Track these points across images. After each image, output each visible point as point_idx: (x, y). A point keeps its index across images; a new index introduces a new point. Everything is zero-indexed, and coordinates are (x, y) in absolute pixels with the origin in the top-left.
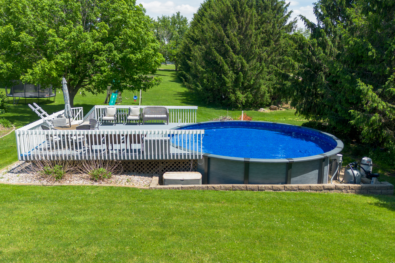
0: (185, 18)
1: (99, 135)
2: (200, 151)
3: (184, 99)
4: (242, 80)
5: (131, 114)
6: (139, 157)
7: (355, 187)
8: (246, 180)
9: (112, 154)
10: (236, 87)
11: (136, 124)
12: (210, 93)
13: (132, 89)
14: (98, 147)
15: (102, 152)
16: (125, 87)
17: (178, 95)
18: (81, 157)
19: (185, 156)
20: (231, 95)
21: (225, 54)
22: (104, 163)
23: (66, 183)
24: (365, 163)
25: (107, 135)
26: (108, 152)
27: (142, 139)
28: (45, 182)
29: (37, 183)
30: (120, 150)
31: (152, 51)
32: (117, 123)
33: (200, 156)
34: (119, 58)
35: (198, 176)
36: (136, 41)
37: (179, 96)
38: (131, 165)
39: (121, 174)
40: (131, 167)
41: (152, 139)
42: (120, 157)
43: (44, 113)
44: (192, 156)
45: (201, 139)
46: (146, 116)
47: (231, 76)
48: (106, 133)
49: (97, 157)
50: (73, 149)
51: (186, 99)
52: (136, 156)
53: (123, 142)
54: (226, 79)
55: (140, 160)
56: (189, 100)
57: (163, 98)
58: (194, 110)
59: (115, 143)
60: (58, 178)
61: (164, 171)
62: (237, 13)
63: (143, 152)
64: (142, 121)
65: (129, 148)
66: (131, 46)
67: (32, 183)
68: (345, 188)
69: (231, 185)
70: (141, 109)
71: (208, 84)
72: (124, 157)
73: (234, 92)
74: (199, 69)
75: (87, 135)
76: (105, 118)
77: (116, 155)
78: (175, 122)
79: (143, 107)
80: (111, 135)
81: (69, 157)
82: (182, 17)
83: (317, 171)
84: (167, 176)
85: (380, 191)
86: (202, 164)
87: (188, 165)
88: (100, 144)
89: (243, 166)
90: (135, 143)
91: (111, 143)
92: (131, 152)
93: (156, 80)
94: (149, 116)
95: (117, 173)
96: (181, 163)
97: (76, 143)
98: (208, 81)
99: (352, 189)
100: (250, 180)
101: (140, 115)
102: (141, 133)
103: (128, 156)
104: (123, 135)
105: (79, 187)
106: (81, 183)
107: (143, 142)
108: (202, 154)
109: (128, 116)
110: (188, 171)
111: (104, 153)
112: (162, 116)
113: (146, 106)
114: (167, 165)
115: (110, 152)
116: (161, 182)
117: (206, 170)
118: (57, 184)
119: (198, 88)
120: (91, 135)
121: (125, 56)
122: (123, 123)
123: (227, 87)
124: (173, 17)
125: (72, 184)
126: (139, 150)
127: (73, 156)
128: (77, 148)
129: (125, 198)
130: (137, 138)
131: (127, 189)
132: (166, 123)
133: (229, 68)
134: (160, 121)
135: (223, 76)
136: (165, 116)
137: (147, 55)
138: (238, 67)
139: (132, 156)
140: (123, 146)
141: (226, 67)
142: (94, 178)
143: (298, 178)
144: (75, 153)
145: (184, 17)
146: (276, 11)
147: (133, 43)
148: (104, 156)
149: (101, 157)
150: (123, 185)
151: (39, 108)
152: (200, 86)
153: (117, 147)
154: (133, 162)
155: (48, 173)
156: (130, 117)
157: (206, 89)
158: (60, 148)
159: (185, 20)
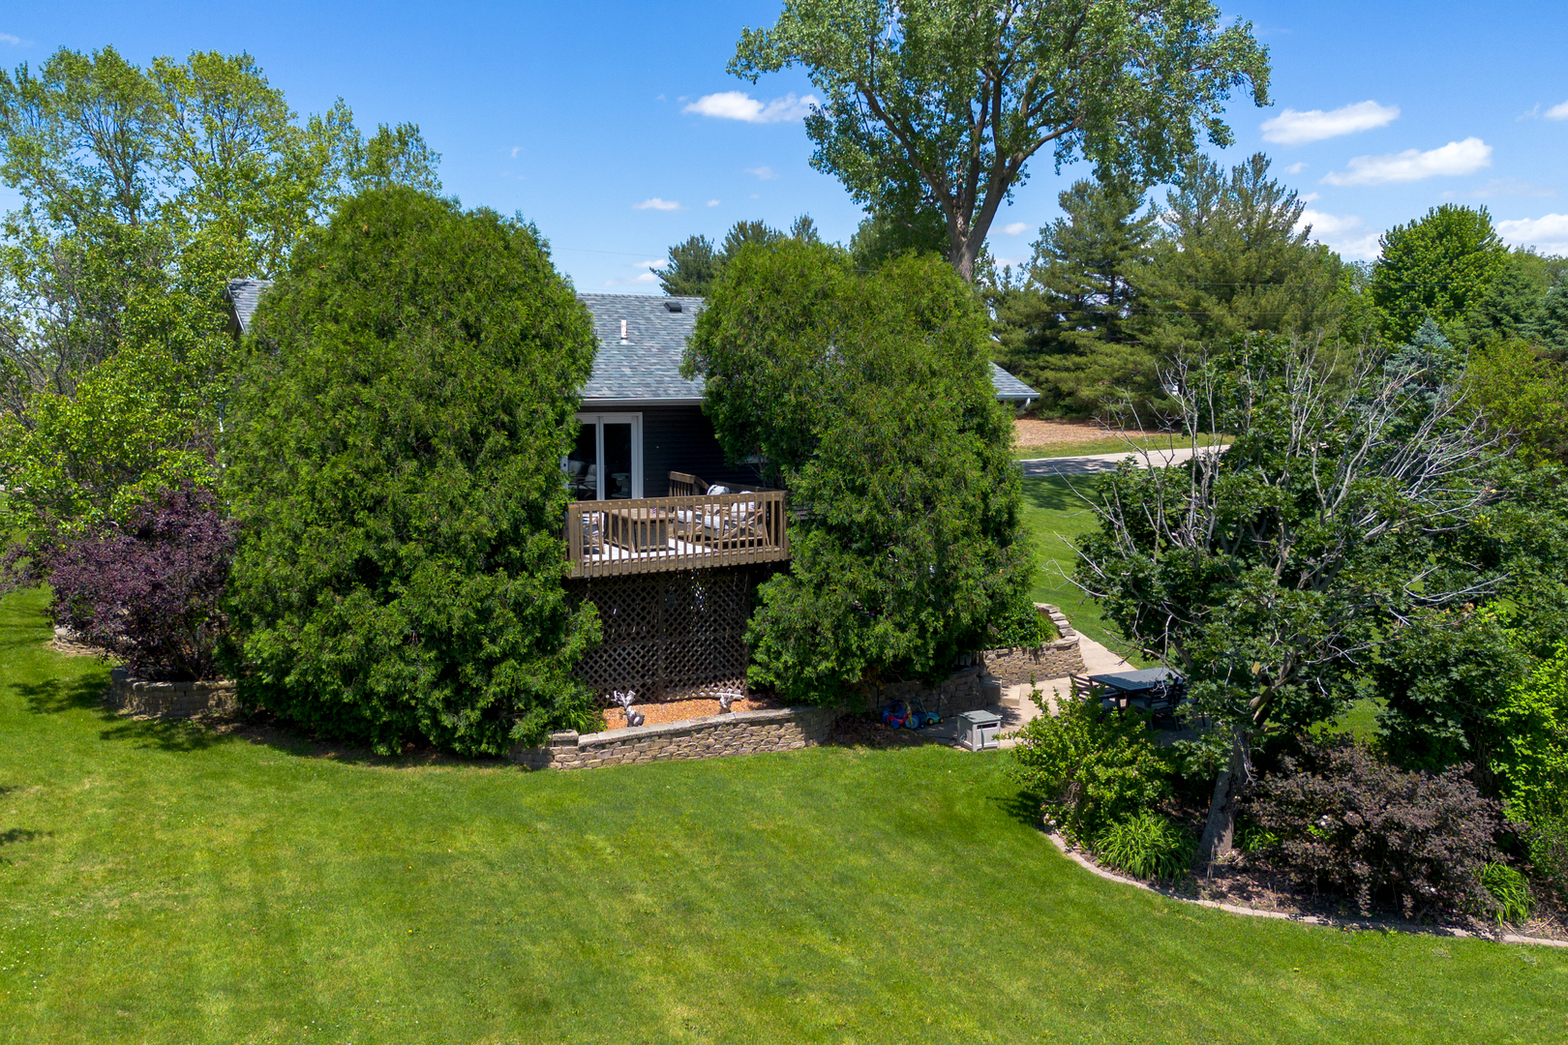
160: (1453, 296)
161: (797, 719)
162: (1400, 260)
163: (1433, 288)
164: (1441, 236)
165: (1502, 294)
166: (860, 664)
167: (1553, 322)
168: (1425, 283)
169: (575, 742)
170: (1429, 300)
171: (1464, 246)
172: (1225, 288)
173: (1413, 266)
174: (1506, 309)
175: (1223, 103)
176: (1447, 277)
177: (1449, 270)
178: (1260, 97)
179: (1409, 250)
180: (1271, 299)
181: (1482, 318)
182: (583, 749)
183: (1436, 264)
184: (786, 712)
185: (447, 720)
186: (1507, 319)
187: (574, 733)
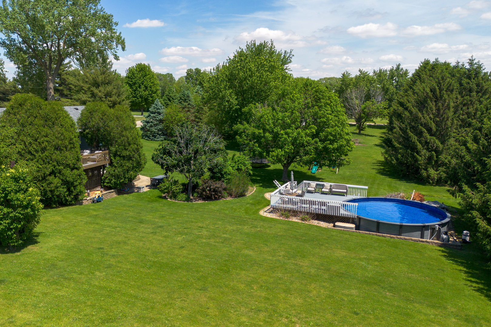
0: (406, 70)
1: (306, 200)
2: (355, 214)
3: (381, 169)
4: (435, 159)
5: (324, 188)
6: (324, 213)
7: (437, 242)
8: (378, 231)
9: (312, 210)
10: (428, 164)
11: (326, 194)
12: (404, 167)
13: (329, 166)
14: (305, 206)
15: (307, 208)
16: (324, 165)
17: (377, 163)
18: (297, 209)
19: (347, 215)
20: (423, 171)
21: (420, 134)
22: (308, 213)
23: (291, 220)
24: (464, 234)
25: (310, 201)
26: (310, 209)
27: (326, 204)
28: (281, 218)
29: (278, 218)
30: (315, 208)
31: (345, 143)
32: (316, 192)
33: (355, 216)
34: (322, 147)
35: (353, 226)
36: (334, 136)
37: (378, 165)
38: (320, 216)
39: (315, 220)
40: (320, 217)
41: (331, 205)
42: (315, 211)
43: (280, 185)
44: (351, 216)
45: (356, 208)
46: (333, 190)
47: (425, 154)
48: (309, 200)
49: (304, 210)
50: (294, 205)
51: (383, 169)
52: (322, 212)
53: (317, 205)
54: (418, 156)
55: (324, 214)
56: (385, 171)
57: (361, 166)
58: (366, 189)
59: (313, 205)
60: (287, 217)
61: (336, 222)
62: (437, 98)
63: (326, 211)
64: (331, 193)
65: (320, 208)
66: (330, 140)
67: (276, 218)
68: (432, 242)
69: (368, 232)
70: (331, 185)
71: (402, 159)
72: (317, 212)
73: (426, 170)
74: (395, 145)
75: (301, 200)
76: (309, 189)
77: (313, 211)
78: (351, 195)
79: (332, 184)
80: (312, 201)
81: (292, 208)
82: (402, 69)
83: (420, 232)
84: (337, 224)
85: (452, 247)
86: (357, 220)
87: (349, 220)
88: (306, 204)
89: (376, 224)
90: (323, 206)
91: (312, 204)
92: (321, 210)
93: (347, 162)
94: (335, 190)
95: (313, 219)
96: (346, 219)
97: (296, 202)
98: (402, 156)
99: (436, 243)
100: (380, 232)
101: (330, 189)
102: (326, 202)
103: (319, 212)
104: (317, 202)
105: (296, 222)
106: (297, 221)
107: (326, 206)
108: (356, 216)
109: (322, 189)
110: (349, 223)
111: (308, 209)
112: (344, 191)
113: (334, 184)
114: (338, 219)
115: (311, 209)
116: (334, 226)
117: (358, 224)
118: (286, 219)
119: (393, 162)
120: (303, 200)
121: (325, 146)
122: (319, 193)
123: (420, 164)
124: (391, 70)
125: (293, 220)
126: (324, 210)
127: (294, 209)
128: (296, 205)
129: (315, 228)
130: (323, 204)
131: (317, 226)
132: (346, 196)
133: (423, 147)
134: (342, 194)
135: (415, 154)
136: (345, 191)
137: (341, 146)
138: (433, 146)
139: (321, 212)
140: (317, 207)
141: (419, 146)
142: (303, 219)
143: (407, 234)
144: (295, 207)
145: (404, 69)
146: (480, 94)
147: (332, 138)
148: (307, 210)
149: (306, 210)
150: (316, 225)
151: (277, 182)
152: (395, 160)
153: (314, 206)
154: (321, 215)
155: (283, 215)
156: (323, 190)
157: (400, 163)
158: (289, 204)
159: (406, 73)
160: (145, 86)
161: (115, 191)
162: (132, 76)
163: (140, 84)
164: (140, 71)
165: (169, 93)
166: (127, 179)
167: (181, 100)
168: (138, 83)
169: (86, 199)
170: (140, 87)
171: (146, 74)
172: (97, 85)
173: (135, 78)
174: (171, 97)
175: (117, 51)
176: (143, 81)
177: (143, 80)
178: (123, 49)
179: (133, 74)
180: (109, 88)
181: (166, 98)
182: (88, 200)
183: (140, 78)
184: (113, 190)
185: (67, 198)
186: (171, 99)
187: (86, 198)
